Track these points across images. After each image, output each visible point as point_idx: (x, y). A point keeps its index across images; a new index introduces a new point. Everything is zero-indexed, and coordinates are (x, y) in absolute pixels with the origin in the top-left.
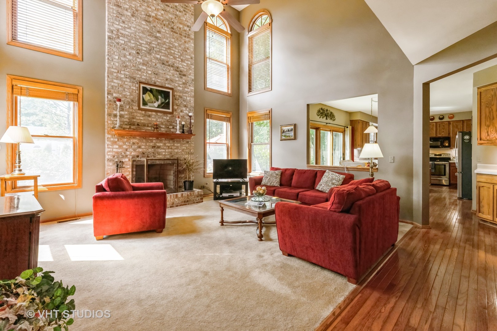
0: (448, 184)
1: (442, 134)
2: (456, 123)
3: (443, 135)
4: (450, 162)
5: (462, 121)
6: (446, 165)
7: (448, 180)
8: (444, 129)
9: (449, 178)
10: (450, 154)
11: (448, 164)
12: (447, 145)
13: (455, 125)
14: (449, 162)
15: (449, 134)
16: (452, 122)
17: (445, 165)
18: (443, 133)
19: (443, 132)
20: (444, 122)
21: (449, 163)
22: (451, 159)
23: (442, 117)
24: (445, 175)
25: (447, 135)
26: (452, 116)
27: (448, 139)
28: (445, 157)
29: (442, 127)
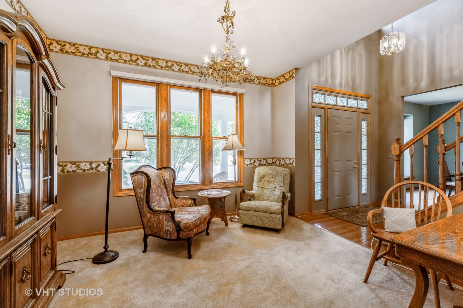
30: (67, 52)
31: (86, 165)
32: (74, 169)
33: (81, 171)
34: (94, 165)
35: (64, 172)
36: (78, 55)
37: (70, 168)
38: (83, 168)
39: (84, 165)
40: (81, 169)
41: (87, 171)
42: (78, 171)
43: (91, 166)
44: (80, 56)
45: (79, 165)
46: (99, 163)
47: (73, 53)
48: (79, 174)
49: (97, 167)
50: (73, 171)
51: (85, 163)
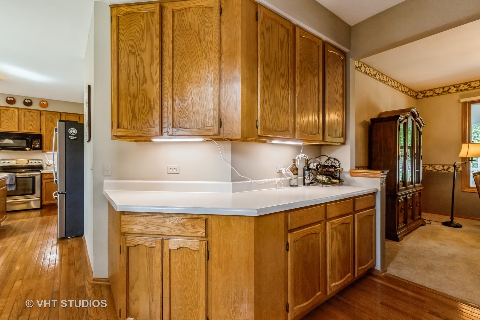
0: (39, 207)
1: (29, 128)
2: (51, 116)
3: (31, 130)
4: (42, 171)
5: (59, 114)
6: (36, 177)
7: (39, 200)
8: (32, 121)
9: (41, 197)
10: (42, 160)
11: (40, 176)
12: (37, 146)
13: (49, 117)
14: (40, 172)
15: (41, 130)
16: (44, 113)
17: (34, 178)
18: (31, 127)
19: (31, 125)
20: (33, 111)
21: (41, 174)
22: (44, 167)
23: (30, 101)
24: (34, 193)
25: (37, 132)
26: (45, 103)
27: (39, 137)
28: (34, 164)
29: (30, 118)
30: (427, 96)
31: (439, 167)
32: (431, 169)
33: (436, 171)
34: (446, 167)
35: (425, 170)
36: (435, 96)
37: (429, 168)
38: (437, 169)
39: (438, 167)
40: (436, 170)
41: (440, 171)
42: (434, 171)
43: (443, 168)
44: (436, 96)
45: (434, 167)
46: (450, 166)
47: (431, 96)
48: (435, 172)
49: (448, 169)
50: (430, 170)
51: (439, 166)
